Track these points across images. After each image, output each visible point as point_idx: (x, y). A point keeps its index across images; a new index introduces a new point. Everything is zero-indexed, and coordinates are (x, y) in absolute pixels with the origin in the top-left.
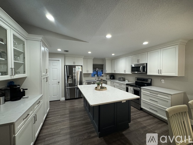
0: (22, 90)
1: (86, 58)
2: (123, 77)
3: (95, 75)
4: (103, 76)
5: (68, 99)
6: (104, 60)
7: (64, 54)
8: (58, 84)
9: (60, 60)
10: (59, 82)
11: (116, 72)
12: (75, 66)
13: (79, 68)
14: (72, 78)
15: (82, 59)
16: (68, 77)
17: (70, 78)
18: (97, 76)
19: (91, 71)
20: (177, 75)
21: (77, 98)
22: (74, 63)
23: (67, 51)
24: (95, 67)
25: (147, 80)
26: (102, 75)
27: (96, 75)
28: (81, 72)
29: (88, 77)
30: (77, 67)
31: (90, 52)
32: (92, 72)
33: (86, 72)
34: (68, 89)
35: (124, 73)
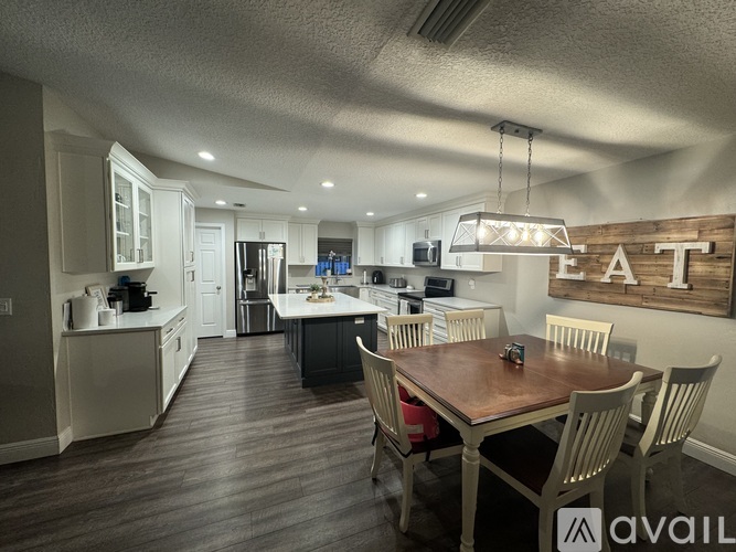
0: (146, 295)
1: (296, 221)
2: (403, 276)
3: (325, 270)
4: (350, 274)
5: (246, 335)
6: (351, 226)
7: (234, 211)
8: (218, 293)
9: (223, 229)
10: (219, 288)
11: (385, 264)
12: (264, 245)
13: (275, 251)
14: (256, 276)
15: (286, 225)
16: (245, 274)
17: (251, 278)
18: (333, 274)
19: (312, 258)
20: (481, 270)
21: (271, 333)
22: (262, 235)
23: (241, 205)
24: (324, 246)
25: (443, 283)
26: (349, 271)
27: (329, 272)
28: (283, 262)
29: (305, 276)
30: (270, 247)
31: (303, 209)
32: (315, 262)
33: (297, 263)
34: (245, 306)
35: (401, 266)
